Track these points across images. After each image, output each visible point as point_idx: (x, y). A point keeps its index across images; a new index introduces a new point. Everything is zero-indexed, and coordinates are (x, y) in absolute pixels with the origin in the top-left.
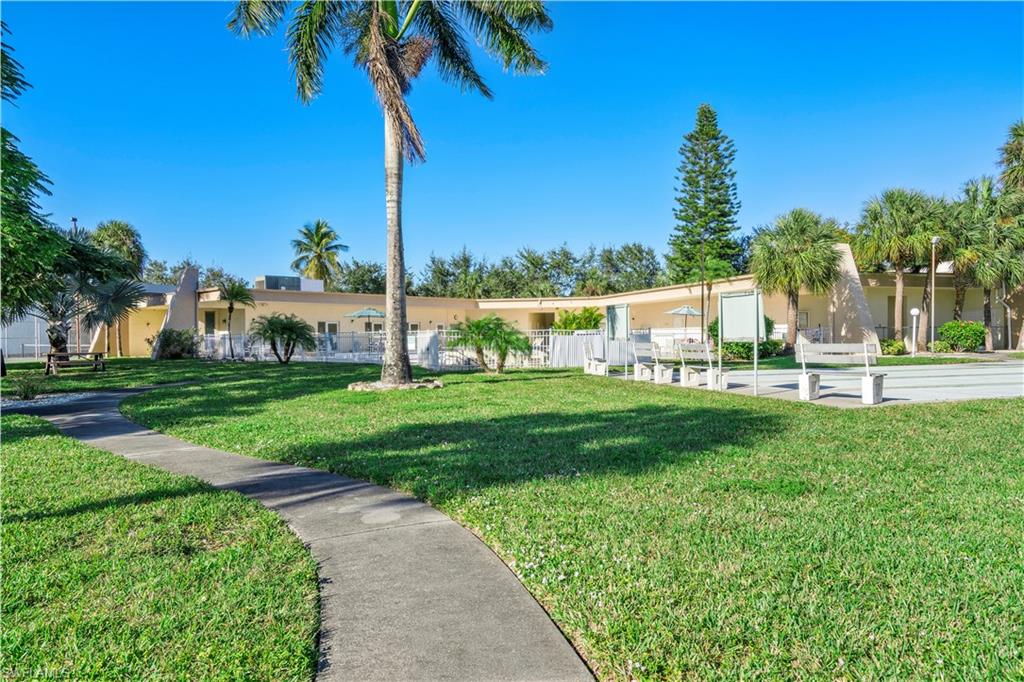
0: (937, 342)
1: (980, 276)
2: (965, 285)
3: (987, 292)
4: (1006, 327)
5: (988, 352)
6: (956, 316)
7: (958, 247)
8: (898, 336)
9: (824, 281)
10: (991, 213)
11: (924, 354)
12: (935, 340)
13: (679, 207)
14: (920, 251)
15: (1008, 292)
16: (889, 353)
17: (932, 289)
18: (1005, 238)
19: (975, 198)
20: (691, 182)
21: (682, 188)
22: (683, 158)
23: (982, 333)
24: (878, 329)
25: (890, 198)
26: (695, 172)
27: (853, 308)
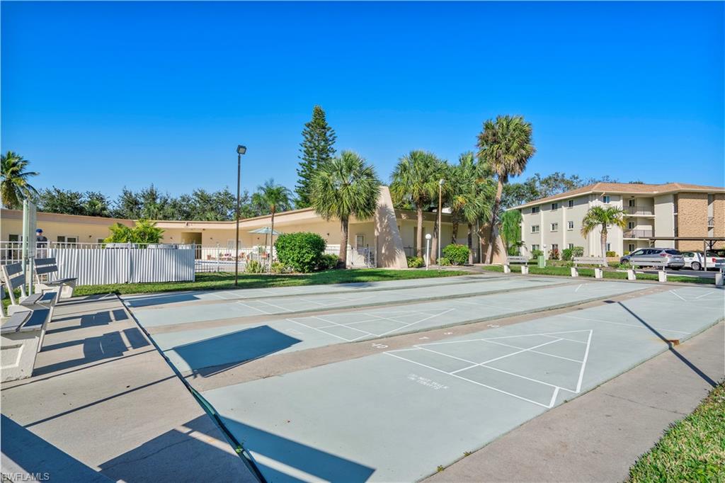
0: (442, 258)
1: (467, 214)
2: (458, 221)
3: (470, 226)
4: (479, 249)
5: (470, 266)
6: (453, 241)
7: (454, 194)
8: (419, 254)
9: (366, 210)
10: (473, 174)
11: (435, 267)
12: (441, 257)
13: (301, 169)
14: (432, 194)
15: (480, 228)
16: (412, 267)
17: (439, 222)
18: (481, 190)
19: (464, 165)
20: (308, 153)
21: (304, 157)
22: (304, 138)
23: (468, 253)
24: (407, 249)
25: (413, 156)
26: (311, 147)
27: (390, 233)
